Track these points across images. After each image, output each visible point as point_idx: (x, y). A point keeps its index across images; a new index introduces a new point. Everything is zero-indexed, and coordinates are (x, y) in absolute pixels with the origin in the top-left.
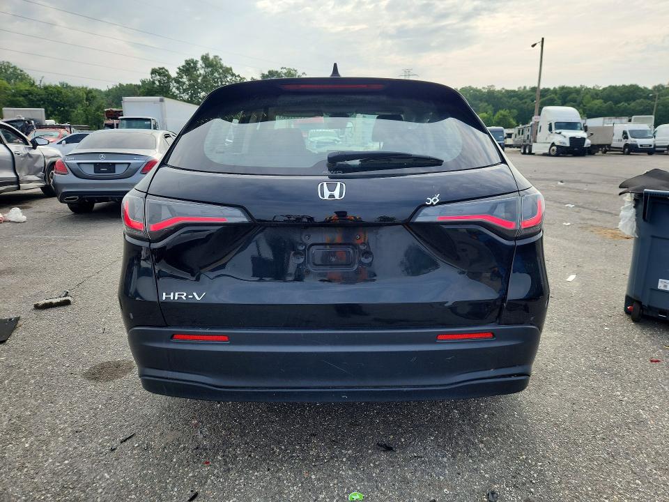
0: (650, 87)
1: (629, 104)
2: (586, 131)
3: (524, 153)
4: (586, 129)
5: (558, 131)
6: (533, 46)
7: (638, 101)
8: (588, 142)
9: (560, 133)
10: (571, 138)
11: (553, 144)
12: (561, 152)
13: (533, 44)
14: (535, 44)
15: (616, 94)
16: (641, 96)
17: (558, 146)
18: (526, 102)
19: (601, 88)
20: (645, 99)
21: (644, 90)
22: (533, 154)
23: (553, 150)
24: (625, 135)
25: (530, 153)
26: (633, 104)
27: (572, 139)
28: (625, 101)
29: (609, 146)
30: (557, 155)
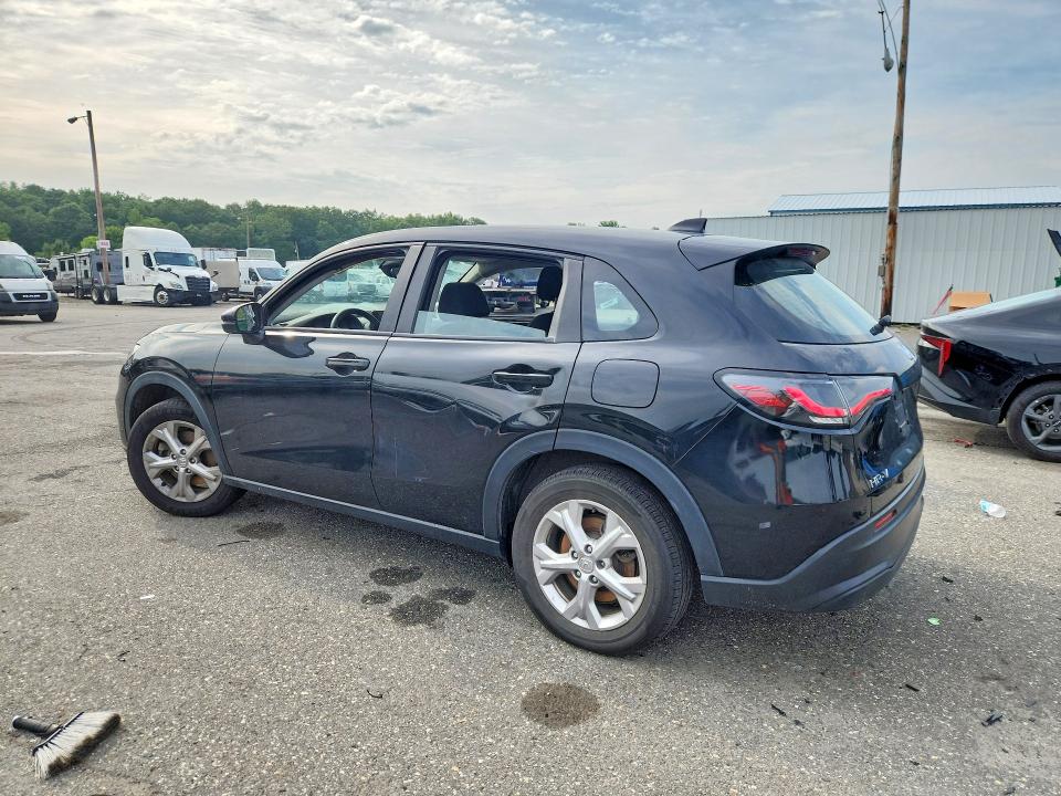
0: (223, 207)
1: (200, 228)
2: (204, 267)
3: (101, 301)
4: (204, 265)
5: (165, 267)
6: (72, 121)
7: (211, 224)
8: (214, 285)
9: (169, 270)
10: (187, 278)
11: (159, 287)
12: (177, 299)
13: (72, 117)
14: (76, 119)
15: (177, 212)
16: (213, 217)
17: (168, 291)
18: (23, 211)
19: (152, 200)
20: (221, 222)
21: (215, 209)
22: (120, 303)
23: (162, 297)
24: (253, 275)
25: (114, 301)
26: (206, 228)
27: (189, 280)
28: (194, 223)
29: (236, 290)
30: (170, 305)
